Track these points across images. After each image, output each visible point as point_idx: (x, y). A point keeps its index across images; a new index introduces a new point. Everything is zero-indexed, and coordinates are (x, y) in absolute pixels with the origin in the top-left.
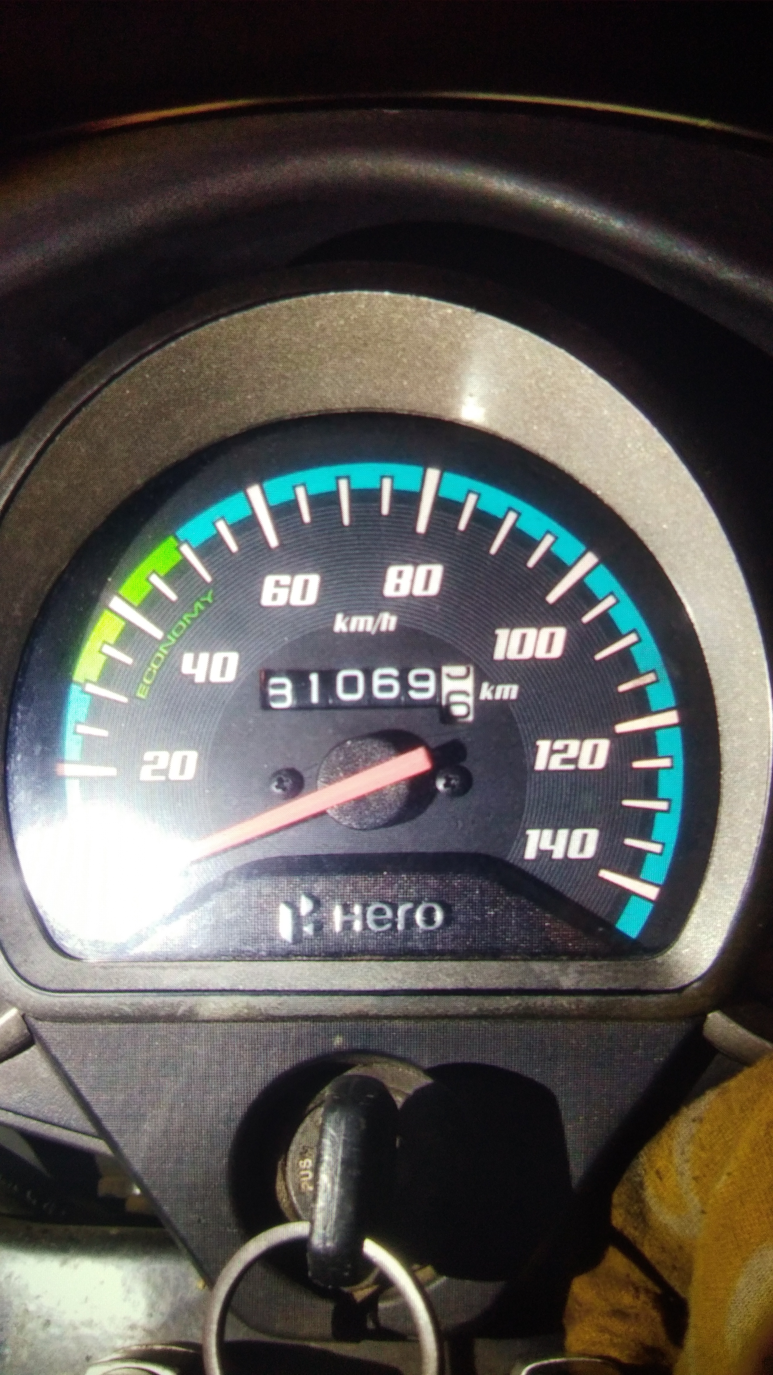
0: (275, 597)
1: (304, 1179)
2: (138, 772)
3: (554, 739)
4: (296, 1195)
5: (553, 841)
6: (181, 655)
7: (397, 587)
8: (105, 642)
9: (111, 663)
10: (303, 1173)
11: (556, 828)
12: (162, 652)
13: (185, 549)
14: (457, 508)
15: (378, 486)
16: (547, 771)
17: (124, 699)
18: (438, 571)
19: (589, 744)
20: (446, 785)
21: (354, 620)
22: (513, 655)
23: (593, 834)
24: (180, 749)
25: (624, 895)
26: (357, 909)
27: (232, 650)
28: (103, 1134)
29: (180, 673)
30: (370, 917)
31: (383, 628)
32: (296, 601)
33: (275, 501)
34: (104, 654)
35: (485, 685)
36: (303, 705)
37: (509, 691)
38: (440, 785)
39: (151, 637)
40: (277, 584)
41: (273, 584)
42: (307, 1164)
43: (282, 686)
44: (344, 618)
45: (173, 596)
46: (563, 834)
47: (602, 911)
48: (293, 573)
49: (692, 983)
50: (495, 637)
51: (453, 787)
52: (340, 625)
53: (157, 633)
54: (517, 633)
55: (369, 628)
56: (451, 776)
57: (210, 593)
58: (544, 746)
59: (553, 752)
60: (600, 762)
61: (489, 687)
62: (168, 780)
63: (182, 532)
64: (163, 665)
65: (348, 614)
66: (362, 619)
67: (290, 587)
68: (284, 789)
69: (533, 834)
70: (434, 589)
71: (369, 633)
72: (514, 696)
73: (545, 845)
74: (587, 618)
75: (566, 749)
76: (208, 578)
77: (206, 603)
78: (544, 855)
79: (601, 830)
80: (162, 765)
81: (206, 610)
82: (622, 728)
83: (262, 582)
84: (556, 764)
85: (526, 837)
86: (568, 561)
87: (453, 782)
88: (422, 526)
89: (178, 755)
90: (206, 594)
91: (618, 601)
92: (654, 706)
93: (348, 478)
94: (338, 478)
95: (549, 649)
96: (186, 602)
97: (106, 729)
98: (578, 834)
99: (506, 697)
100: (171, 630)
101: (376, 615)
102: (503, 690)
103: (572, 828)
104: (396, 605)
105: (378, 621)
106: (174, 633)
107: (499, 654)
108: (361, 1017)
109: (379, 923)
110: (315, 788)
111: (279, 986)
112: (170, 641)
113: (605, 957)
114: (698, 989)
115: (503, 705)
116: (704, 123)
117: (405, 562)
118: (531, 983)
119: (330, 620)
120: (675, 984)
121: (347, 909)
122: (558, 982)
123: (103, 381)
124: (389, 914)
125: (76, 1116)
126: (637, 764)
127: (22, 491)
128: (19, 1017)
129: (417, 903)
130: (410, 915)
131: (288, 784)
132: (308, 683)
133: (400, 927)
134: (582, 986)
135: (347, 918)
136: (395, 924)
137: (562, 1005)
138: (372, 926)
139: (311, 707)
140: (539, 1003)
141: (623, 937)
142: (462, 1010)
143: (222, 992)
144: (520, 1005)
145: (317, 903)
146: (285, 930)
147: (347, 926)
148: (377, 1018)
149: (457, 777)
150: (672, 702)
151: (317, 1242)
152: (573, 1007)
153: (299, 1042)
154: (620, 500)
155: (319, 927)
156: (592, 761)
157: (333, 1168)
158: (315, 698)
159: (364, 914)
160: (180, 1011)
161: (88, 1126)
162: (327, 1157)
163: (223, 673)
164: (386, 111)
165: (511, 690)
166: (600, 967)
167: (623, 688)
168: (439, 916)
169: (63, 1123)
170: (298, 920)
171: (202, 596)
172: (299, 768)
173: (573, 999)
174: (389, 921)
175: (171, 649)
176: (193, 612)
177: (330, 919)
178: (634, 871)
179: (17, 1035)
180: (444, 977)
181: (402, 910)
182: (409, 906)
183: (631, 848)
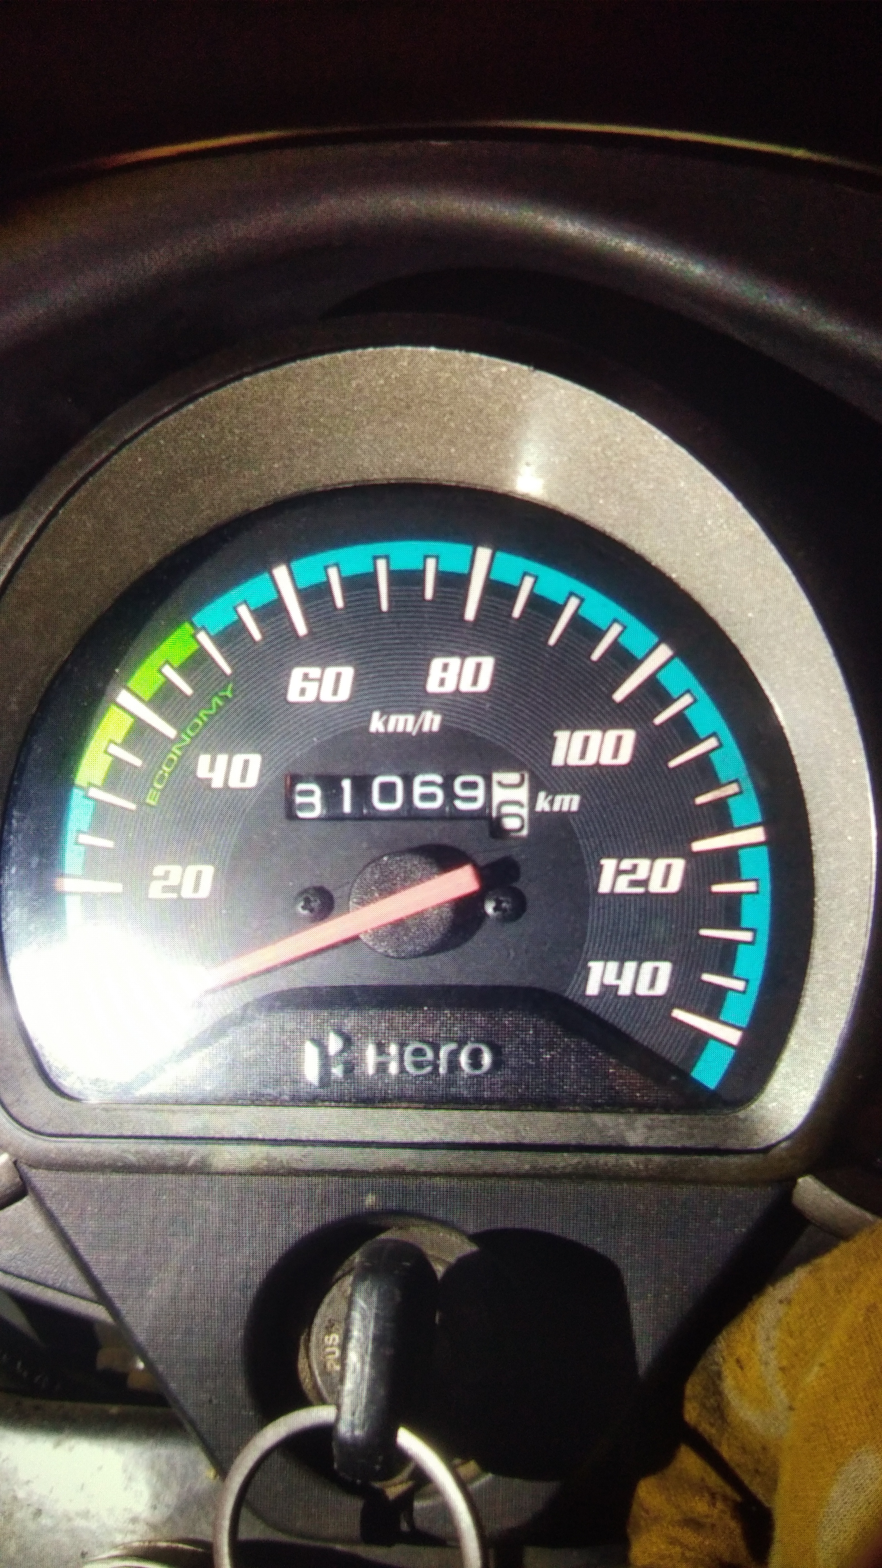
0: (303, 692)
1: (330, 1357)
2: (147, 887)
3: (620, 858)
4: (320, 1375)
5: (619, 975)
6: (197, 757)
7: (442, 682)
8: (111, 741)
9: (117, 764)
10: (328, 1350)
11: (622, 961)
12: (176, 752)
13: (203, 637)
14: (511, 592)
15: (421, 567)
16: (612, 894)
17: (132, 806)
18: (488, 663)
19: (661, 864)
20: (496, 909)
21: (393, 719)
22: (574, 760)
23: (665, 968)
24: (195, 863)
25: (701, 1039)
26: (393, 1049)
27: (254, 751)
28: (102, 1298)
29: (195, 777)
30: (408, 1058)
31: (426, 728)
32: (327, 696)
33: (303, 584)
34: (110, 755)
35: (542, 795)
36: (333, 815)
37: (570, 802)
38: (489, 908)
39: (163, 736)
40: (306, 677)
41: (301, 677)
42: (334, 1340)
43: (310, 793)
44: (381, 717)
45: (188, 690)
46: (630, 967)
47: (675, 1056)
48: (324, 665)
49: (779, 1142)
50: (554, 739)
51: (505, 910)
52: (376, 724)
53: (170, 732)
54: (579, 735)
55: (409, 729)
56: (502, 898)
57: (230, 686)
58: (609, 865)
59: (619, 872)
60: (674, 885)
61: (547, 797)
62: (180, 898)
63: (199, 618)
64: (176, 767)
65: (386, 712)
66: (402, 718)
67: (320, 680)
68: (311, 910)
69: (596, 967)
70: (484, 684)
71: (410, 734)
72: (575, 807)
73: (610, 980)
74: (659, 720)
75: (635, 868)
76: (228, 670)
77: (225, 699)
78: (609, 991)
79: (675, 963)
80: (173, 881)
81: (224, 706)
82: (699, 846)
83: (288, 675)
84: (622, 886)
85: (588, 970)
86: (639, 654)
87: (504, 905)
88: (470, 613)
89: (192, 870)
90: (224, 688)
91: (695, 701)
92: (737, 821)
93: (387, 557)
94: (375, 558)
95: (616, 754)
96: (202, 697)
97: (110, 839)
98: (648, 967)
99: (565, 808)
100: (185, 728)
101: (417, 713)
102: (563, 800)
103: (641, 961)
104: (442, 702)
105: (420, 721)
106: (189, 732)
107: (558, 760)
108: (397, 1173)
109: (418, 1065)
110: (347, 910)
111: (304, 1136)
112: (184, 740)
113: (678, 1109)
114: (787, 1149)
115: (562, 817)
116: (799, 153)
117: (452, 654)
118: (592, 1139)
119: (366, 719)
120: (759, 1143)
121: (381, 1049)
122: (623, 1138)
123: (112, 448)
124: (430, 1055)
125: (72, 1277)
126: (717, 888)
127: (22, 571)
128: (11, 1164)
129: (462, 1043)
130: (453, 1057)
131: (316, 904)
132: (340, 790)
133: (442, 1070)
134: (651, 1143)
135: (382, 1059)
136: (436, 1067)
137: (628, 1165)
138: (410, 1069)
139: (343, 818)
140: (602, 1161)
141: (700, 1087)
142: (512, 1168)
143: (239, 1140)
144: (579, 1163)
145: (348, 1041)
146: (311, 1072)
147: (382, 1067)
148: (415, 1174)
149: (510, 899)
150: (758, 817)
151: (344, 1429)
152: (641, 1167)
153: (326, 1199)
154: (698, 584)
155: (349, 1069)
156: (665, 883)
157: (363, 1345)
158: (347, 807)
159: (401, 1055)
160: (191, 1162)
161: (87, 1290)
162: (356, 1333)
163: (243, 778)
164: (433, 143)
165: (571, 800)
166: (673, 1121)
167: (701, 800)
168: (487, 1059)
169: (58, 1285)
170: (325, 1060)
171: (220, 690)
172: (329, 887)
173: (641, 1158)
174: (429, 1063)
175: (185, 749)
176: (211, 708)
177: (363, 1059)
178: (713, 1011)
179: (8, 1184)
180: (492, 1129)
181: (444, 1053)
182: (453, 1046)
183: (710, 984)
